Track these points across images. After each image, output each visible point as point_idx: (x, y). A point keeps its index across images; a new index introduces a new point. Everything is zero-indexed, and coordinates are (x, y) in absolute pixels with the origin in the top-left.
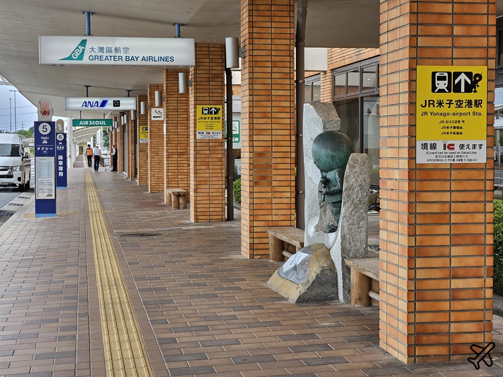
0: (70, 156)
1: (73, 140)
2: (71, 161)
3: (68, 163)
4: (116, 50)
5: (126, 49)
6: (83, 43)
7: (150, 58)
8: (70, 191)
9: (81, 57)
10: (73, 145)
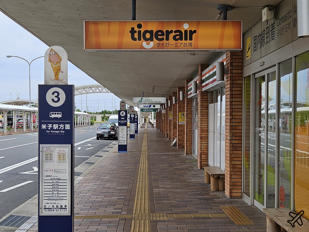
0: (139, 123)
1: (141, 116)
2: (140, 125)
3: (139, 126)
4: (149, 100)
5: (151, 100)
6: (142, 99)
7: (156, 102)
8: (139, 135)
9: (141, 102)
10: (141, 119)
